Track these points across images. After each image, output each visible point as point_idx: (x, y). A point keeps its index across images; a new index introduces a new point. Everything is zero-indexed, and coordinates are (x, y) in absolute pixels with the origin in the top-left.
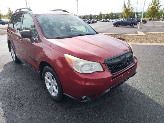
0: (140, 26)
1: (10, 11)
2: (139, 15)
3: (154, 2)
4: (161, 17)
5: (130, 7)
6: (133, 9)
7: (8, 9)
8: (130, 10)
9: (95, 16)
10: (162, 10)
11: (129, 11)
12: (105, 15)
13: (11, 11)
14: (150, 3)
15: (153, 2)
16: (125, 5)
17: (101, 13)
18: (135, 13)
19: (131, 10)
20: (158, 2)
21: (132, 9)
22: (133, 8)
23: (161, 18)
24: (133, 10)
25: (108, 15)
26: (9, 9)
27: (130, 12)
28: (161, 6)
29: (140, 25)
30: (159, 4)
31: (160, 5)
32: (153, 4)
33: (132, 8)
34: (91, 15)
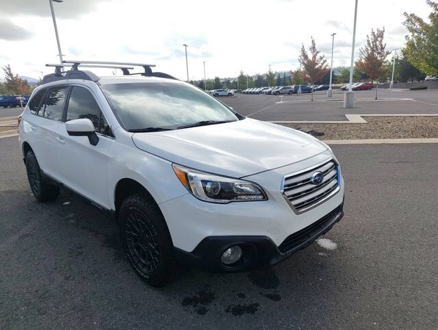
0: (348, 101)
1: (11, 75)
2: (336, 75)
3: (372, 45)
4: (388, 78)
5: (318, 57)
6: (325, 61)
7: (5, 70)
8: (317, 64)
9: (227, 82)
10: (390, 61)
11: (317, 67)
12: (251, 78)
13: (14, 75)
14: (364, 48)
15: (369, 44)
16: (304, 53)
17: (242, 73)
18: (329, 71)
19: (320, 65)
20: (381, 46)
21: (322, 61)
22: (324, 59)
23: (388, 81)
24: (325, 64)
25: (260, 78)
26: (9, 69)
27: (318, 70)
28: (388, 53)
29: (348, 98)
30: (382, 48)
31: (385, 51)
32: (369, 48)
33: (321, 58)
34: (217, 79)
